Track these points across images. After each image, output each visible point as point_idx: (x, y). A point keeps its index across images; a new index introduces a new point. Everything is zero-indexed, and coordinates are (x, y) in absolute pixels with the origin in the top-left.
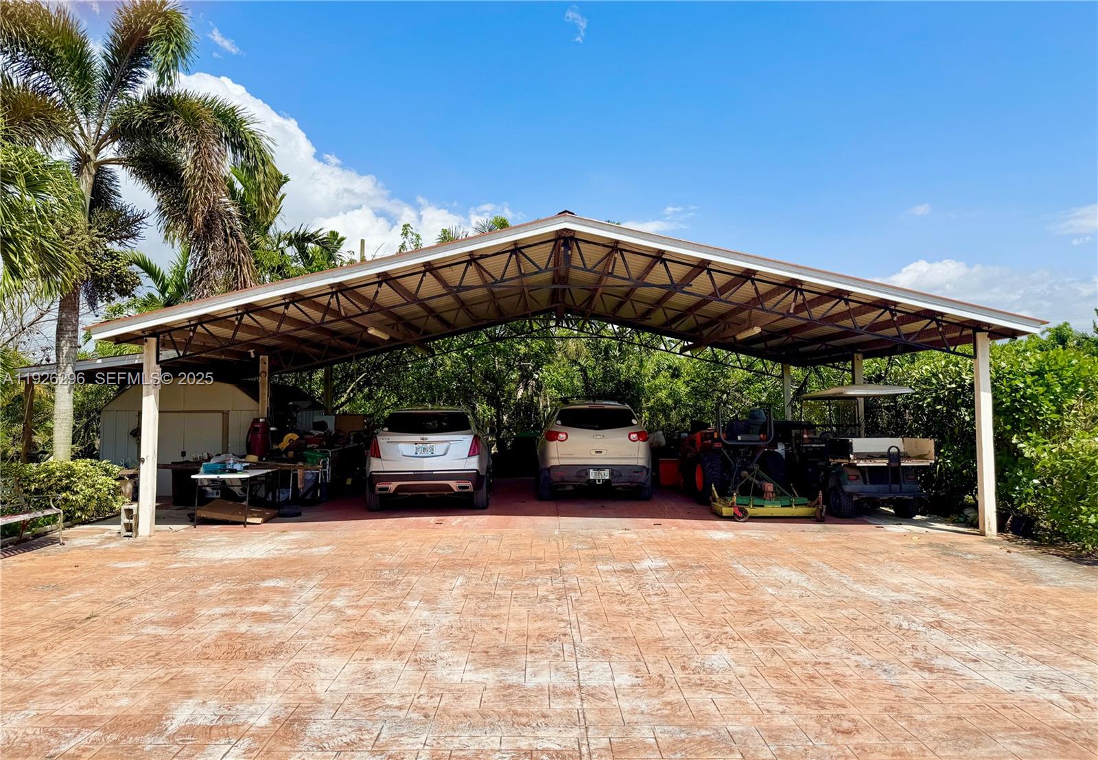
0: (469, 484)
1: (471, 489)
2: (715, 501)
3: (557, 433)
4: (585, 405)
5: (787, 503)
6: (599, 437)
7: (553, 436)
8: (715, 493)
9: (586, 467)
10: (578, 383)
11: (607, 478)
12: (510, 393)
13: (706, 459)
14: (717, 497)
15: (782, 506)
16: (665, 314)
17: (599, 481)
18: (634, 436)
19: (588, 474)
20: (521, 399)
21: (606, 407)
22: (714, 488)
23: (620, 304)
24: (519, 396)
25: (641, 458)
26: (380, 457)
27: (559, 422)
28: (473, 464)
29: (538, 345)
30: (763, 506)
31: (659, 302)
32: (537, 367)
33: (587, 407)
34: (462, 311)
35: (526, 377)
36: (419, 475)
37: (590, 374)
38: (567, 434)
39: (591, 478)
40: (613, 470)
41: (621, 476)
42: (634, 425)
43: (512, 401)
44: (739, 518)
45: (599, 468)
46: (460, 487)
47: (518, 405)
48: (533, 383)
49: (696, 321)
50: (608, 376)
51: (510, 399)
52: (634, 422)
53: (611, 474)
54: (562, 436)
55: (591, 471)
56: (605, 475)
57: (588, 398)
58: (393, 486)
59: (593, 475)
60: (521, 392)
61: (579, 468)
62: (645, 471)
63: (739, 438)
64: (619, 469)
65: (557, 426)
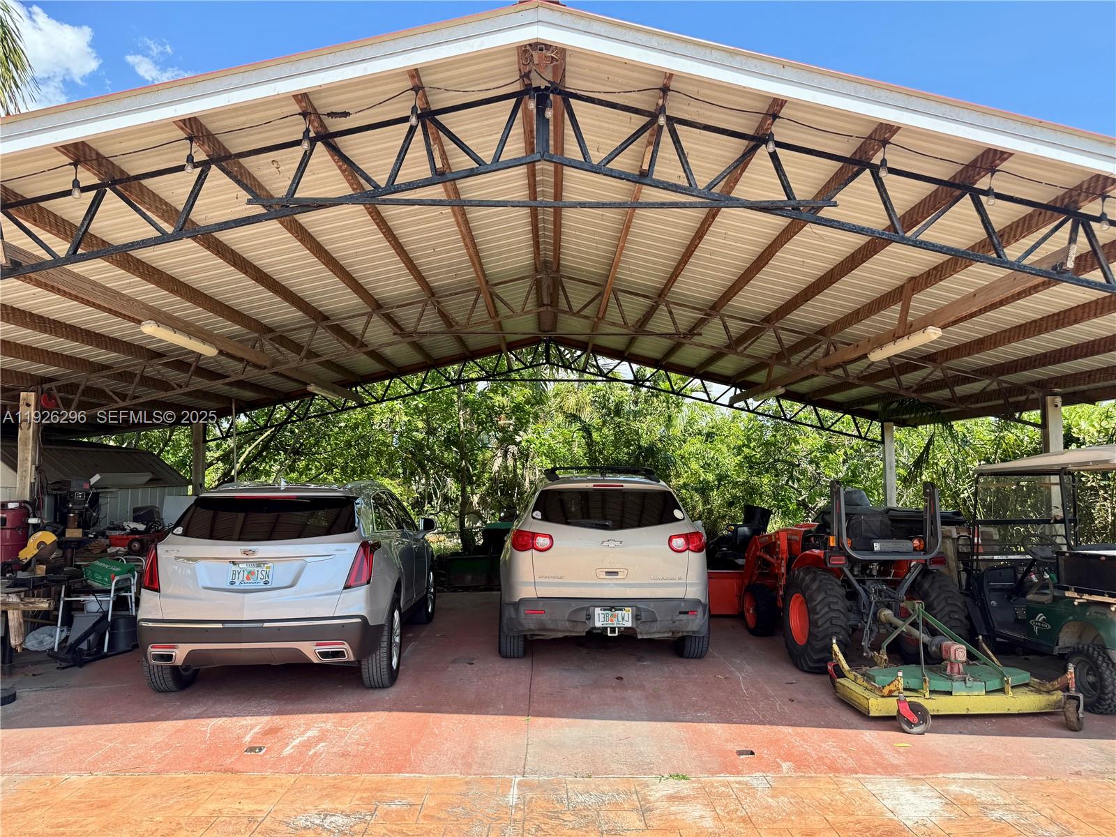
0: (345, 647)
1: (350, 656)
2: (843, 676)
3: (534, 535)
4: (587, 482)
5: (996, 684)
6: (612, 544)
7: (525, 542)
8: (841, 657)
9: (586, 604)
10: (579, 450)
11: (629, 624)
12: (484, 465)
13: (814, 587)
14: (846, 667)
15: (988, 693)
16: (726, 328)
17: (613, 630)
18: (679, 543)
19: (590, 617)
20: (498, 472)
21: (626, 486)
22: (836, 647)
23: (651, 312)
24: (495, 468)
25: (692, 584)
26: (158, 590)
27: (538, 514)
28: (356, 604)
29: (520, 393)
30: (950, 693)
31: (715, 308)
32: (521, 425)
33: (590, 485)
34: (375, 318)
35: (506, 440)
36: (233, 630)
37: (595, 436)
38: (551, 537)
39: (598, 624)
40: (638, 609)
41: (655, 621)
42: (678, 520)
43: (487, 475)
44: (910, 724)
45: (612, 604)
46: (324, 655)
47: (493, 480)
48: (513, 448)
49: (780, 340)
50: (623, 438)
51: (483, 472)
52: (677, 514)
53: (637, 617)
54: (542, 542)
55: (598, 610)
56: (624, 619)
57: (593, 469)
58: (180, 653)
59: (601, 619)
60: (498, 462)
61: (575, 605)
62: (700, 610)
63: (877, 547)
64: (652, 605)
65: (532, 522)
